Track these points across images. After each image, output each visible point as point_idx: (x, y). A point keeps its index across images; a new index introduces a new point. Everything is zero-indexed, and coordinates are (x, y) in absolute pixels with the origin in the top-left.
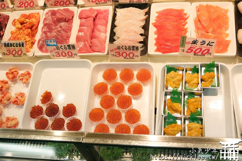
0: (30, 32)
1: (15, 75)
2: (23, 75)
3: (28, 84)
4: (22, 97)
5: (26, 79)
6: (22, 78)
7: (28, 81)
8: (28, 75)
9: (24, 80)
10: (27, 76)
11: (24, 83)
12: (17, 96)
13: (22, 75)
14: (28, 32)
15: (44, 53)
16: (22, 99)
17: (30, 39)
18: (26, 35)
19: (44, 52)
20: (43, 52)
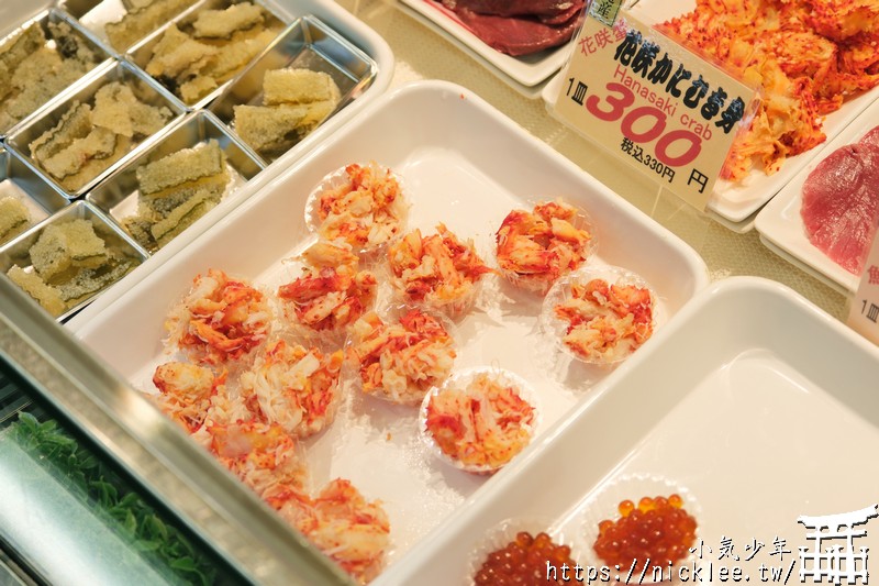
0: (825, 65)
1: (554, 263)
2: (599, 294)
3: (598, 372)
4: (504, 422)
5: (603, 332)
6: (583, 306)
7: (609, 351)
8: (630, 317)
9: (584, 334)
10: (621, 315)
11: (577, 348)
12: (480, 396)
13: (596, 294)
14: (812, 56)
15: (816, 251)
16: (499, 439)
17: (795, 104)
18: (783, 67)
19: (824, 246)
20: (815, 243)
